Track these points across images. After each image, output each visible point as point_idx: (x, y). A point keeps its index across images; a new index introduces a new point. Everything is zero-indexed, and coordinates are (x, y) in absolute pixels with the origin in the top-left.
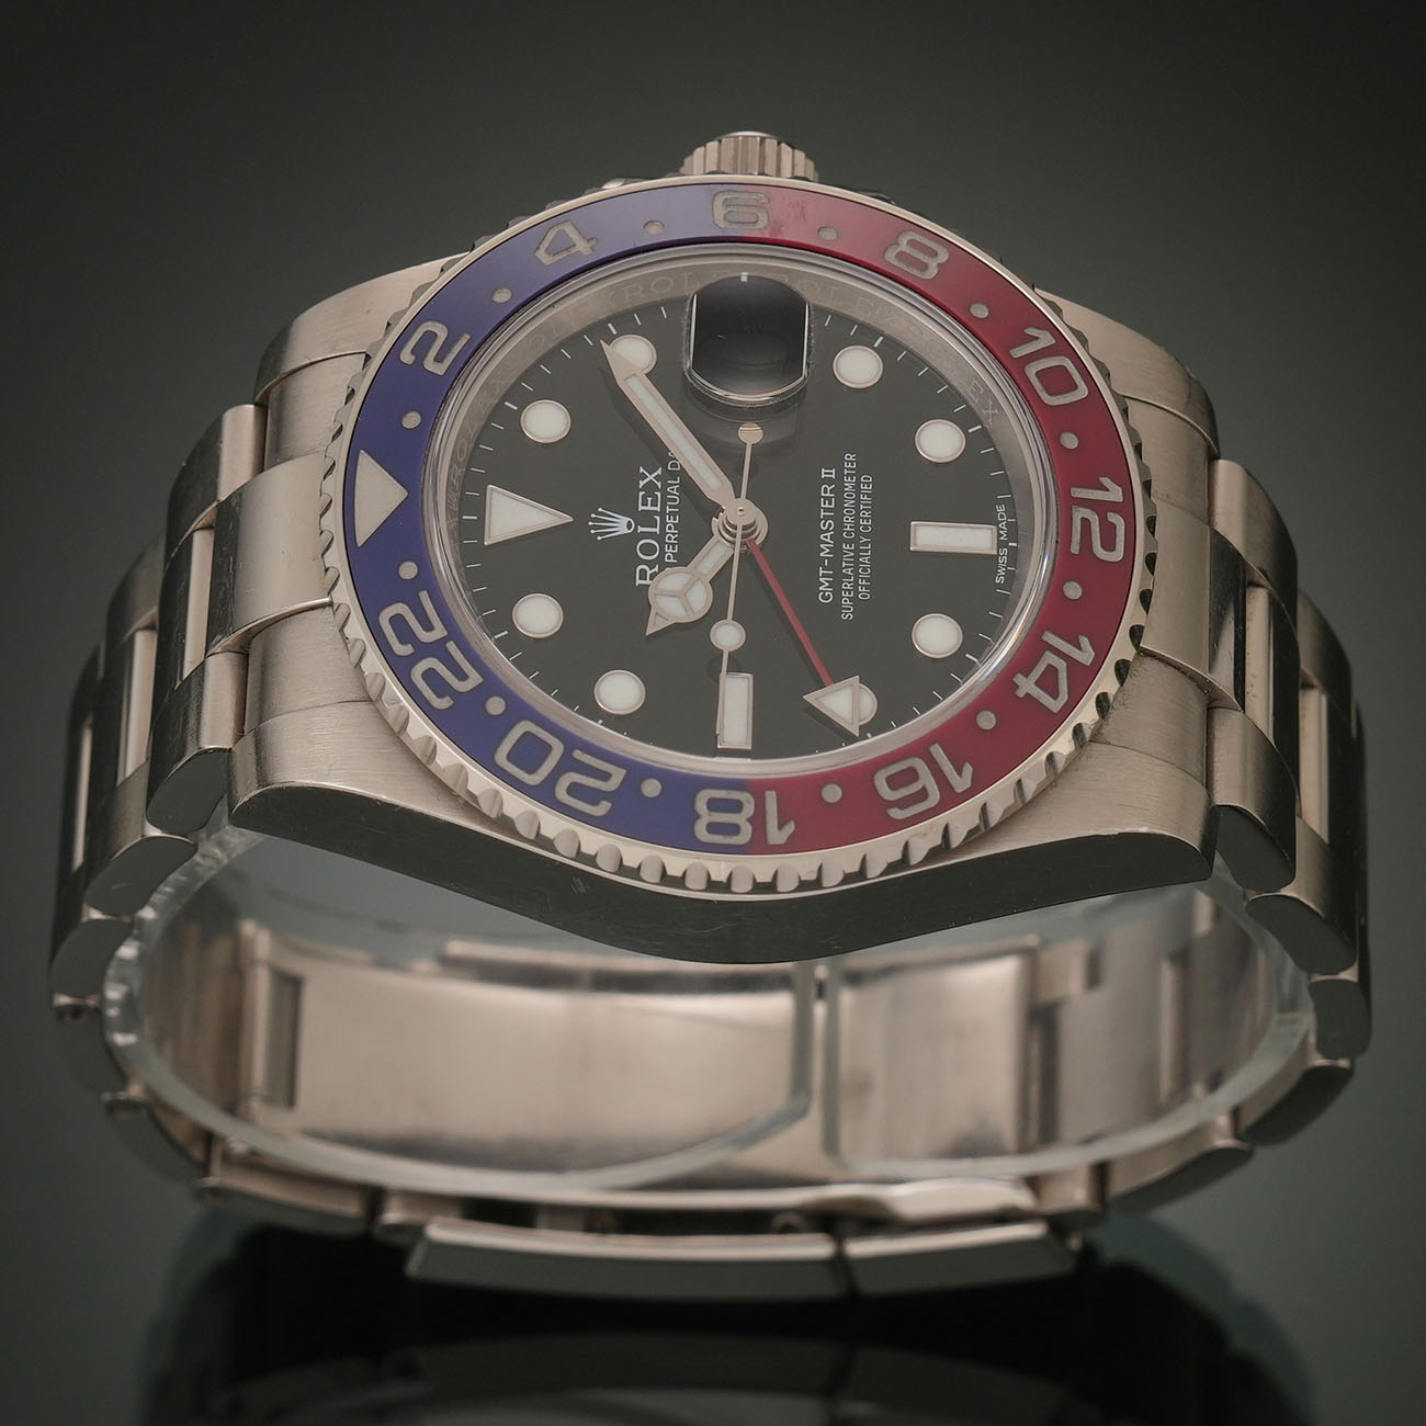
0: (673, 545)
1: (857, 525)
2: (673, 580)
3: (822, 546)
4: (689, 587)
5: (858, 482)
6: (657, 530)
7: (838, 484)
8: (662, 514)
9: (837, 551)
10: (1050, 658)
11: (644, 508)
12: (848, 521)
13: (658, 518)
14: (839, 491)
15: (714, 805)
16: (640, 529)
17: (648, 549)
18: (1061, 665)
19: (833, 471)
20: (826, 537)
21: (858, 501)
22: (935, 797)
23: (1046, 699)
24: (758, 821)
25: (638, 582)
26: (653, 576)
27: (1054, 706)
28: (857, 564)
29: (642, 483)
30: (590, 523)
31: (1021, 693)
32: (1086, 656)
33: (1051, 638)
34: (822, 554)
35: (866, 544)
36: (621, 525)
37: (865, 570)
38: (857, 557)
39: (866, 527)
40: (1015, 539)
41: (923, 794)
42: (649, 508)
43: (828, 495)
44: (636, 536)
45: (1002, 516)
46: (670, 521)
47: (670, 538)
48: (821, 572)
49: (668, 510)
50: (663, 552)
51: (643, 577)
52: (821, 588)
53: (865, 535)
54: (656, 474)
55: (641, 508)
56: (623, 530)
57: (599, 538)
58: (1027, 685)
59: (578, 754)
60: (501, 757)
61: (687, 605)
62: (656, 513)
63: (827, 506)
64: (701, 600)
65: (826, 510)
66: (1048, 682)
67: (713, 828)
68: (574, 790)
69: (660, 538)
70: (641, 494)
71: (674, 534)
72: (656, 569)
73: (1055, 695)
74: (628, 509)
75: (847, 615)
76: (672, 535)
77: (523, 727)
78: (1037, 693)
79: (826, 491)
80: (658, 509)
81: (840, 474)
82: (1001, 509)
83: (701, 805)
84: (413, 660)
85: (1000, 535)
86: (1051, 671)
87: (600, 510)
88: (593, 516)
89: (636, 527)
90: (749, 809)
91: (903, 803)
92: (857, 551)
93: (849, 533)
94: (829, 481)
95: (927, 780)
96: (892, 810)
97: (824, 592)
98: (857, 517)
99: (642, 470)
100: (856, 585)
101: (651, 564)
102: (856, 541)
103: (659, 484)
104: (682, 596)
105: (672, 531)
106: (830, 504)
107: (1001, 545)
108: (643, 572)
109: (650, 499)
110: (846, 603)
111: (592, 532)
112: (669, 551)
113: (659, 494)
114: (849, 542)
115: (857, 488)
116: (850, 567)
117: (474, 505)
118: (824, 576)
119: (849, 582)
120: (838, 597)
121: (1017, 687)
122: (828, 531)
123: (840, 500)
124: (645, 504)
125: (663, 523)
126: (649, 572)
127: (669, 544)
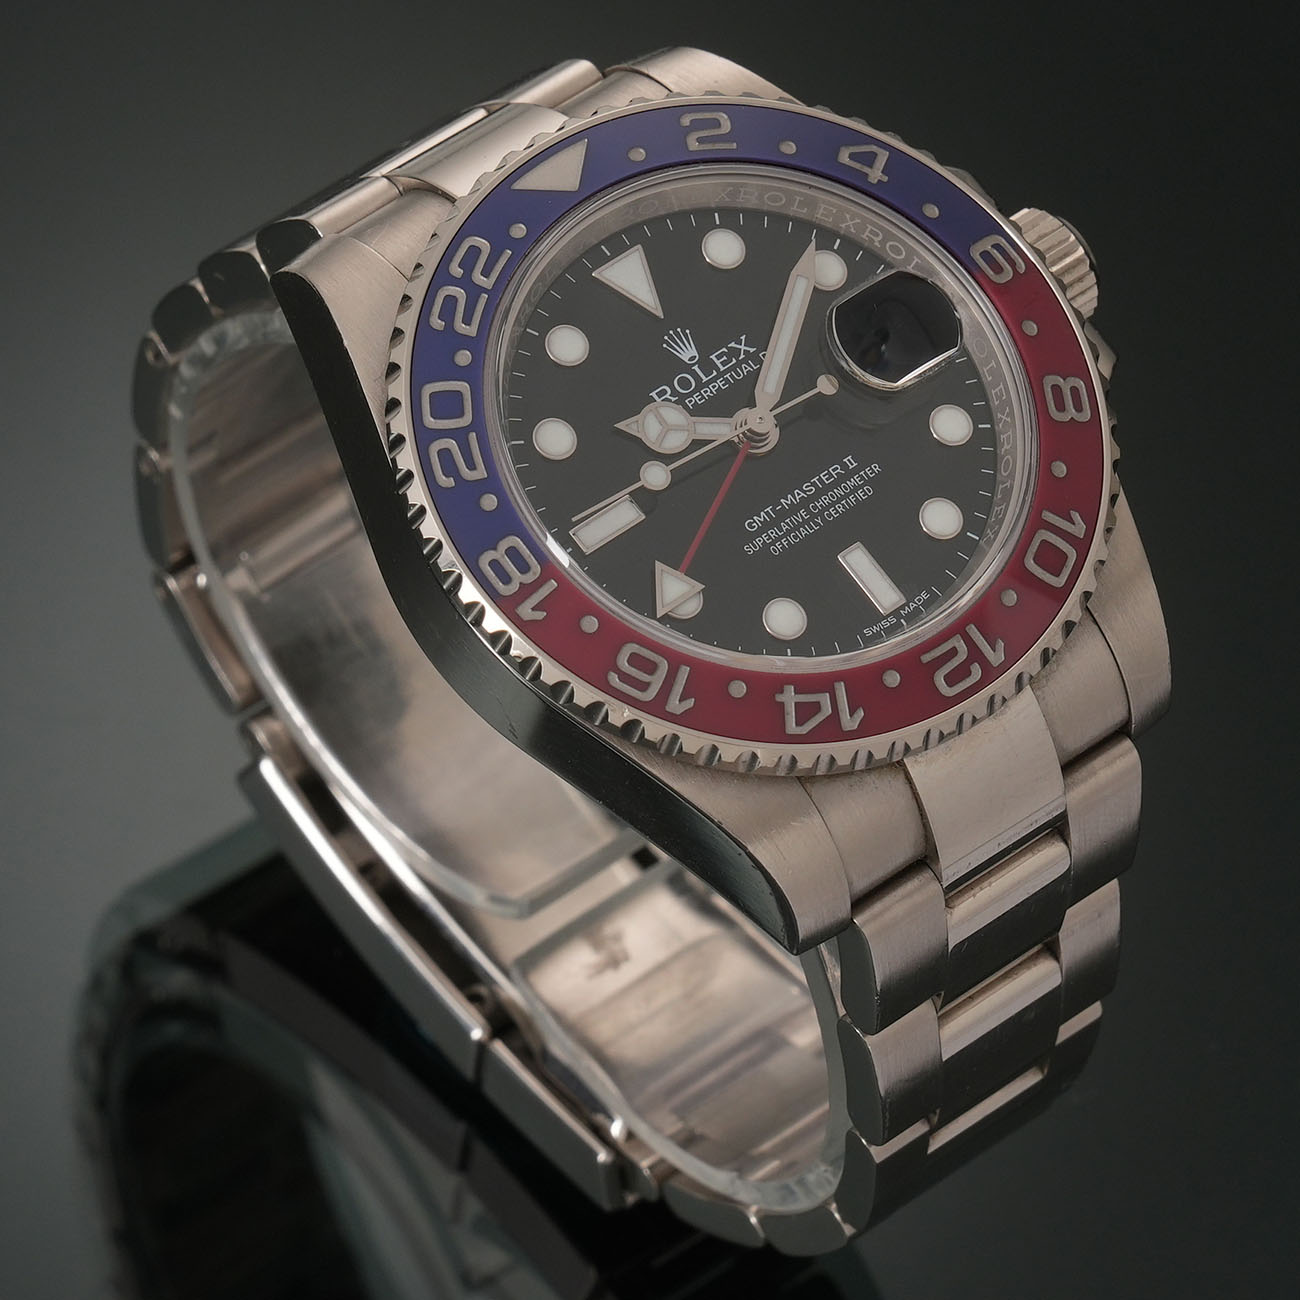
0: (703, 397)
1: (827, 508)
2: (674, 415)
3: (789, 496)
4: (678, 428)
5: (861, 487)
6: (705, 379)
7: (849, 474)
8: (721, 374)
9: (794, 509)
10: (825, 699)
11: (715, 359)
12: (825, 500)
13: (715, 373)
14: (842, 478)
15: (512, 553)
16: (696, 368)
17: (684, 383)
18: (827, 710)
19: (855, 464)
20: (799, 495)
21: (847, 496)
22: (650, 695)
23: (791, 719)
24: (526, 591)
25: (653, 394)
26: (666, 400)
27: (792, 727)
28: (796, 528)
29: (733, 345)
30: (671, 332)
31: (779, 698)
32: (849, 722)
33: (841, 689)
34: (782, 500)
35: (817, 524)
36: (688, 353)
37: (796, 537)
38: (801, 525)
39: (830, 515)
40: (901, 618)
41: (643, 686)
42: (718, 362)
43: (833, 474)
44: (688, 369)
45: (919, 600)
46: (720, 383)
47: (706, 392)
48: (768, 509)
49: (727, 376)
50: (690, 395)
51: (660, 395)
52: (755, 518)
53: (823, 519)
54: (748, 349)
55: (713, 357)
56: (685, 357)
57: (665, 346)
58: (789, 698)
59: (473, 436)
60: (429, 389)
61: (663, 436)
62: (718, 369)
63: (824, 479)
64: (675, 442)
65: (820, 480)
66: (805, 712)
67: (495, 564)
68: (445, 454)
69: (700, 385)
70: (724, 350)
71: (711, 392)
72: (673, 399)
73: (799, 723)
74: (704, 351)
75: (749, 549)
76: (709, 392)
77: (463, 387)
78: (790, 709)
79: (836, 470)
80: (722, 368)
81: (856, 471)
82: (924, 596)
83: (504, 545)
84: (455, 282)
85: (902, 607)
86: (816, 707)
87: (688, 331)
88: (679, 330)
89: (694, 365)
90: (529, 578)
91: (625, 678)
92: (806, 522)
93: (815, 507)
94: (844, 466)
95: (657, 681)
96: (613, 674)
97: (755, 521)
98: (833, 504)
99: (743, 338)
100: (779, 539)
101: (674, 393)
102: (813, 516)
103: (742, 356)
104: (667, 429)
105: (713, 390)
106: (827, 480)
107: (896, 613)
108: (664, 392)
109: (725, 358)
110: (759, 542)
111: (666, 338)
112: (696, 398)
113: (734, 361)
114: (808, 512)
115: (856, 489)
116: (789, 525)
117: (616, 245)
118: (767, 513)
119: (777, 533)
120: (758, 533)
121: (782, 692)
122: (805, 492)
123: (836, 484)
124: (718, 357)
125: (714, 380)
126: (667, 396)
127: (701, 394)
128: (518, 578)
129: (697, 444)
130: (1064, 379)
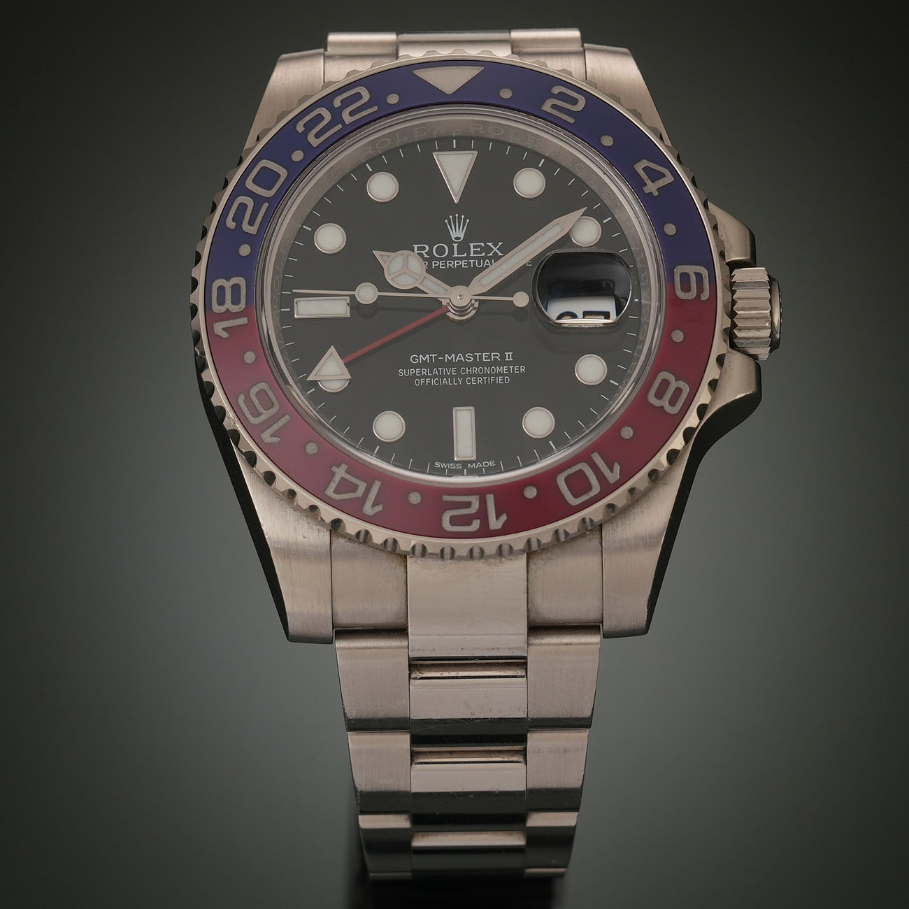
0: (446, 265)
1: (471, 376)
2: (417, 266)
3: (453, 355)
4: (412, 275)
5: (504, 375)
6: (456, 255)
7: (503, 363)
8: (468, 258)
9: (450, 364)
10: (362, 486)
11: (472, 247)
12: (474, 370)
13: (465, 255)
14: (496, 363)
15: (236, 288)
16: (455, 245)
18: (360, 493)
19: (511, 360)
20: (460, 357)
21: (491, 375)
23: (333, 486)
24: (228, 315)
25: (416, 247)
27: (330, 492)
28: (442, 377)
29: (490, 244)
30: (457, 215)
31: (334, 469)
32: (368, 509)
33: (376, 486)
34: (446, 355)
35: (456, 382)
36: (457, 233)
37: (437, 382)
38: (447, 377)
39: (470, 381)
40: (466, 467)
41: (256, 414)
42: (472, 250)
43: (493, 357)
44: (450, 243)
45: (486, 464)
46: (463, 263)
47: (450, 263)
48: (433, 356)
49: (472, 261)
50: (439, 259)
52: (421, 356)
53: (464, 381)
54: (498, 252)
56: (453, 235)
57: (446, 221)
58: (340, 472)
59: (266, 205)
60: (265, 163)
61: (399, 274)
63: (484, 357)
64: (403, 282)
65: (481, 356)
66: (345, 486)
67: (221, 289)
68: (243, 207)
69: (450, 257)
71: (454, 265)
72: (426, 256)
73: (336, 491)
74: (469, 237)
75: (402, 373)
77: (283, 173)
78: (337, 479)
79: (496, 356)
81: (508, 363)
82: (491, 463)
83: (235, 280)
84: (331, 108)
85: (472, 462)
86: (354, 488)
87: (468, 220)
88: (463, 217)
89: (457, 243)
90: (235, 309)
91: (248, 401)
92: (451, 376)
93: (464, 371)
94: (503, 357)
95: (266, 415)
96: (243, 396)
97: (419, 358)
98: (477, 375)
99: (500, 244)
100: (424, 377)
101: (430, 253)
102: (459, 375)
103: (491, 254)
104: (405, 271)
106: (485, 358)
107: (465, 463)
108: (424, 249)
109: (479, 249)
110: (411, 372)
111: (451, 217)
112: (441, 263)
113: (483, 254)
114: (458, 371)
115: (500, 374)
116: (439, 373)
117: (464, 143)
118: (431, 358)
119: (427, 373)
120: (415, 366)
121: (338, 466)
122: (465, 358)
123: (489, 364)
124: (474, 247)
125: (461, 259)
126: (423, 252)
127: (446, 263)
128: (228, 305)
129: (416, 290)
130: (676, 380)
